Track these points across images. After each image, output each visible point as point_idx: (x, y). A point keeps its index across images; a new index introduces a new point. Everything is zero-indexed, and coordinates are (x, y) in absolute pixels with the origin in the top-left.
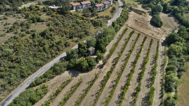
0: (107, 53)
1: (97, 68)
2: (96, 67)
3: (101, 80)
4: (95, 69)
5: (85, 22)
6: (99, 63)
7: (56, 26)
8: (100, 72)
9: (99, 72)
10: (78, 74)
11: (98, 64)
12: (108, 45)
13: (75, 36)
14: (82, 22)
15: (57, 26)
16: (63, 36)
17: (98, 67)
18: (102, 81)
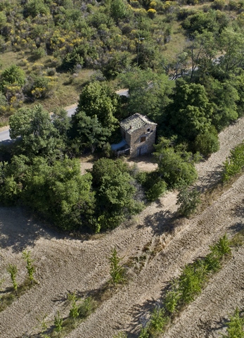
0: (217, 160)
1: (140, 227)
2: (139, 219)
3: (142, 300)
4: (131, 231)
5: (151, 15)
6: (158, 202)
7: (25, 16)
8: (151, 248)
9: (145, 250)
10: (35, 237)
11: (154, 205)
12: (232, 122)
13: (86, 66)
14: (137, 15)
15: (29, 19)
16: (34, 58)
17: (148, 221)
18: (149, 306)
